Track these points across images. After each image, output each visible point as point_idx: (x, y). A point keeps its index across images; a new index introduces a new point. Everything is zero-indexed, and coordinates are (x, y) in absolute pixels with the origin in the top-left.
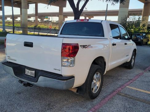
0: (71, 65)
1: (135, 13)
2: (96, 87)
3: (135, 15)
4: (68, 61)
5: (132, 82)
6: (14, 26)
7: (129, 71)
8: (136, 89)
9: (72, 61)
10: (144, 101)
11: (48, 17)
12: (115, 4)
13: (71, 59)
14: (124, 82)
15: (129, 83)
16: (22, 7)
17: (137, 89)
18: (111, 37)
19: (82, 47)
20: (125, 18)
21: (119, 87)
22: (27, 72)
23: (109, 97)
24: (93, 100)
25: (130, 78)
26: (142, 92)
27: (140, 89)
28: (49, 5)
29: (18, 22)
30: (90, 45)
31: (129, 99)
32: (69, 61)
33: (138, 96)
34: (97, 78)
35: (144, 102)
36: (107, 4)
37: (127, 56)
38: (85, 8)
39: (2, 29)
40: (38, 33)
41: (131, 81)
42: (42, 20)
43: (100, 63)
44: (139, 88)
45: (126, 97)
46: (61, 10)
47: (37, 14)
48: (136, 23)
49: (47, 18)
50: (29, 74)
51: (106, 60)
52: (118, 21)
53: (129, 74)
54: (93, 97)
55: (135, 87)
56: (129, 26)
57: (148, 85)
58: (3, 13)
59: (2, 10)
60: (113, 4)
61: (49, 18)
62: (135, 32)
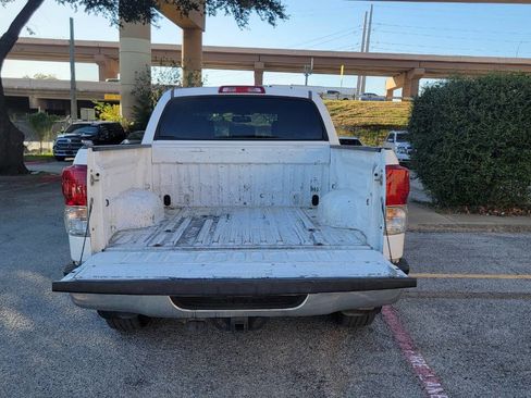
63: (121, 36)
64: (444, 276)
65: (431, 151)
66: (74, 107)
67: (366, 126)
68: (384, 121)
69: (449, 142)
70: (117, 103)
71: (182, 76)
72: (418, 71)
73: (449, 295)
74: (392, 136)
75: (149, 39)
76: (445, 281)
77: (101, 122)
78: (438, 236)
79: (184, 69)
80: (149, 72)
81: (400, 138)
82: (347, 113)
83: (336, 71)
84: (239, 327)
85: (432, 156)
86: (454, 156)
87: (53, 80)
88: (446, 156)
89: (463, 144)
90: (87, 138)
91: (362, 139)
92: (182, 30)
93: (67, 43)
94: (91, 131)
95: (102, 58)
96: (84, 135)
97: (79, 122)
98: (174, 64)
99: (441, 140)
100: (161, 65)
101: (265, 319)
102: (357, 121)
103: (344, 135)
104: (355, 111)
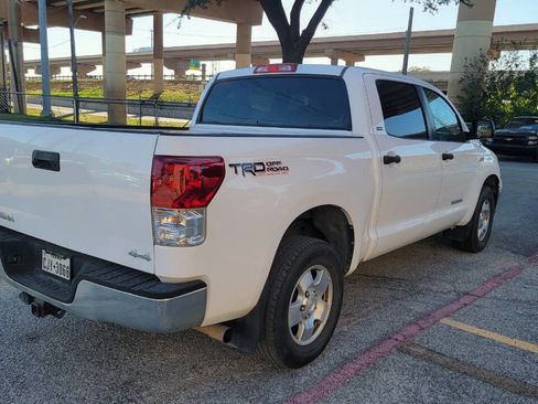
0: (190, 241)
1: (517, 39)
2: (309, 323)
3: (516, 46)
4: (177, 225)
5: (466, 305)
6: (76, 95)
7: (467, 258)
8: (476, 331)
9: (193, 225)
10: (498, 381)
11: (201, 63)
12: (438, 7)
13: (188, 216)
14: (438, 303)
15: (454, 306)
16: (106, 27)
17: (482, 333)
18: (378, 129)
19: (240, 169)
20: (478, 57)
21: (410, 323)
22: (46, 263)
23: (364, 359)
24: (299, 371)
25: (463, 288)
26: (499, 345)
27: (495, 330)
28: (185, 17)
29: (95, 83)
30: (278, 163)
31: (438, 369)
32: (183, 223)
33: (480, 361)
34: (312, 286)
35: (497, 385)
36: (412, 9)
37: (453, 203)
38: (321, 24)
39: (41, 108)
40: (153, 119)
41: (465, 300)
42: (179, 72)
43: (333, 229)
44: (488, 329)
45: (430, 360)
46: (244, 34)
47: (159, 54)
48: (520, 78)
49: (197, 66)
50: (54, 272)
51: (356, 221)
52: (452, 72)
53: (462, 272)
54: (296, 359)
55: (475, 324)
56: (493, 88)
57: (530, 316)
58: (44, 50)
59: (38, 42)
60: (430, 6)
61: (204, 66)
62: (517, 110)
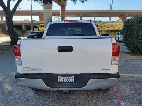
22: (61, 80)
63: (44, 9)
64: (132, 75)
65: (129, 38)
66: (32, 28)
67: (111, 31)
68: (116, 29)
69: (135, 35)
70: (43, 26)
71: (60, 19)
72: (126, 15)
73: (134, 81)
74: (118, 33)
75: (51, 9)
76: (133, 76)
77: (39, 31)
78: (131, 62)
79: (61, 17)
80: (51, 18)
81: (121, 34)
82: (105, 27)
83: (102, 16)
84: (66, 93)
85: (129, 39)
86: (136, 39)
87: (28, 21)
88: (134, 39)
89: (139, 35)
90: (35, 36)
91: (110, 34)
92: (60, 6)
93: (30, 11)
94: (36, 34)
95: (40, 14)
96: (34, 35)
97: (34, 31)
98: (58, 15)
99: (132, 34)
100: (55, 16)
101: (74, 91)
102: (108, 29)
103: (104, 33)
104: (108, 26)
